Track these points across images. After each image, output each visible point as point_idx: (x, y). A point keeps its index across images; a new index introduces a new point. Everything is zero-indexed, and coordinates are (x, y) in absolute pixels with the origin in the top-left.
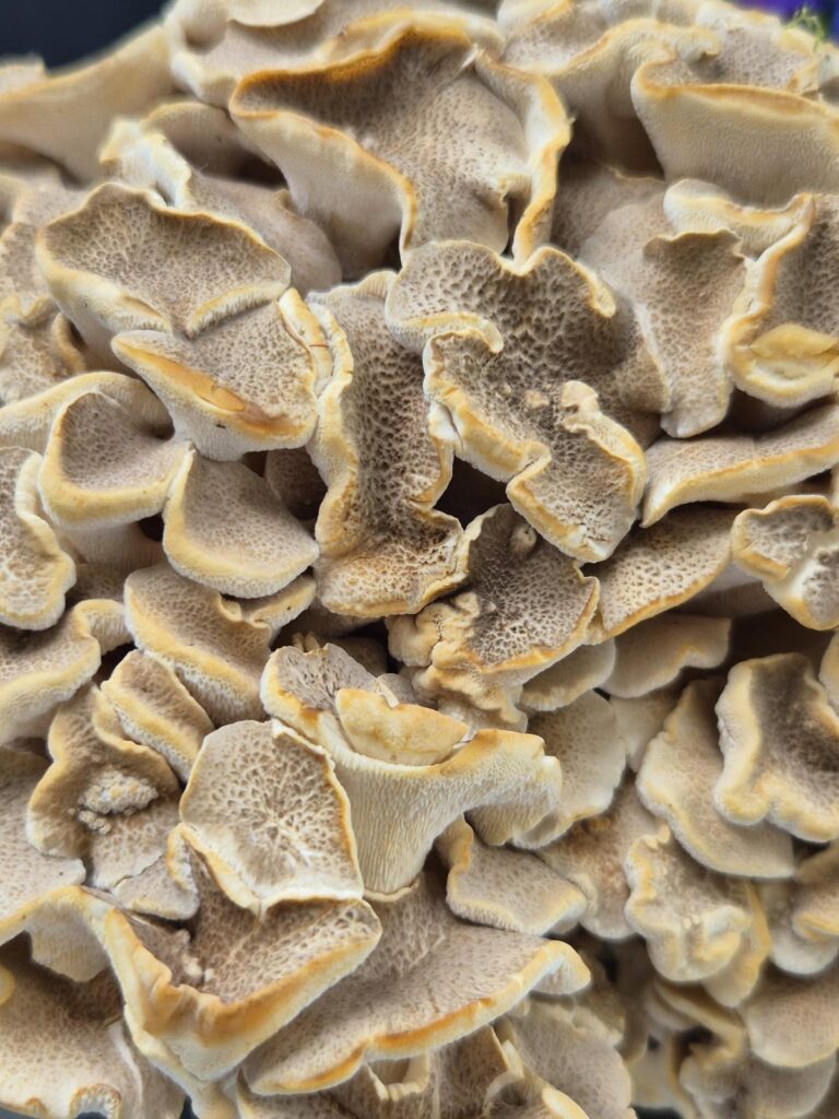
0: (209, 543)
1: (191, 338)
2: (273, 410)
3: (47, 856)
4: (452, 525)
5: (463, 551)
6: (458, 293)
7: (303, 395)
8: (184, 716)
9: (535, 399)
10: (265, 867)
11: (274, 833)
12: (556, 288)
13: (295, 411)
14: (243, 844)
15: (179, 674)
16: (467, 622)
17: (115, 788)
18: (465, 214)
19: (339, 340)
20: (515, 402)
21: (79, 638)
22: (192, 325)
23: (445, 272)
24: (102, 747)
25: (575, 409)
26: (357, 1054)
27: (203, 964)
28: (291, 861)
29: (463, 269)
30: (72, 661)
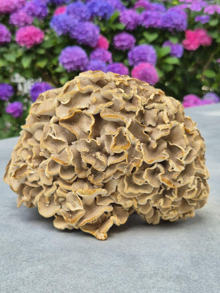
0: (64, 175)
1: (59, 154)
2: (66, 163)
3: (57, 205)
4: (88, 169)
5: (90, 171)
6: (84, 145)
7: (69, 160)
8: (65, 192)
9: (94, 155)
10: (74, 206)
11: (74, 203)
12: (94, 143)
13: (68, 162)
14: (72, 204)
15: (64, 188)
16: (93, 177)
17: (61, 200)
18: (84, 135)
19: (72, 153)
20: (91, 156)
21: (54, 186)
22: (58, 153)
23: (82, 143)
24: (58, 196)
25: (97, 156)
26: (85, 222)
27: (72, 215)
28: (76, 206)
29: (84, 142)
30: (54, 188)
